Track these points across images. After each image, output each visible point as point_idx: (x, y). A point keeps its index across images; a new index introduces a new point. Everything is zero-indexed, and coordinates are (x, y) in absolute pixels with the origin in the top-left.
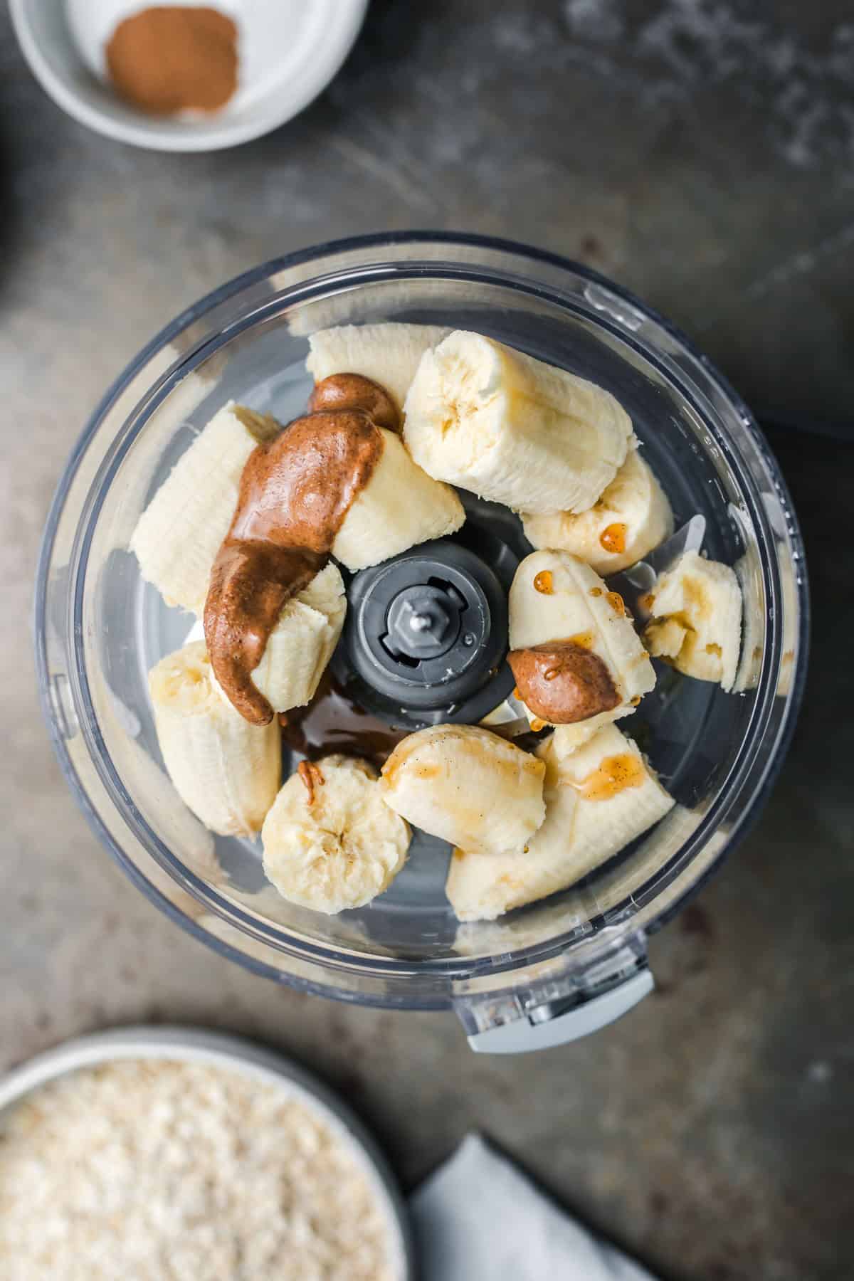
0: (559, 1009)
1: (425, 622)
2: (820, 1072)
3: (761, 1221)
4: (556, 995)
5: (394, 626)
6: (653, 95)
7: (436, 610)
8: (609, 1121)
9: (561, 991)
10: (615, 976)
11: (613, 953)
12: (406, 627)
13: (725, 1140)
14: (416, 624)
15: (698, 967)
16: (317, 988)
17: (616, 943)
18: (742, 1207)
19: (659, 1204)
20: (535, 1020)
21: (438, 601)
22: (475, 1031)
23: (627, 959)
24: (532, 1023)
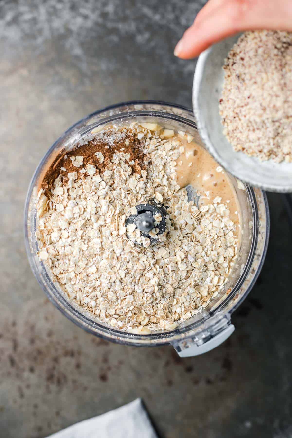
0: (206, 340)
4: (204, 336)
9: (205, 335)
10: (221, 328)
11: (219, 321)
16: (129, 343)
17: (220, 317)
20: (199, 344)
22: (180, 350)
23: (225, 322)
24: (198, 346)
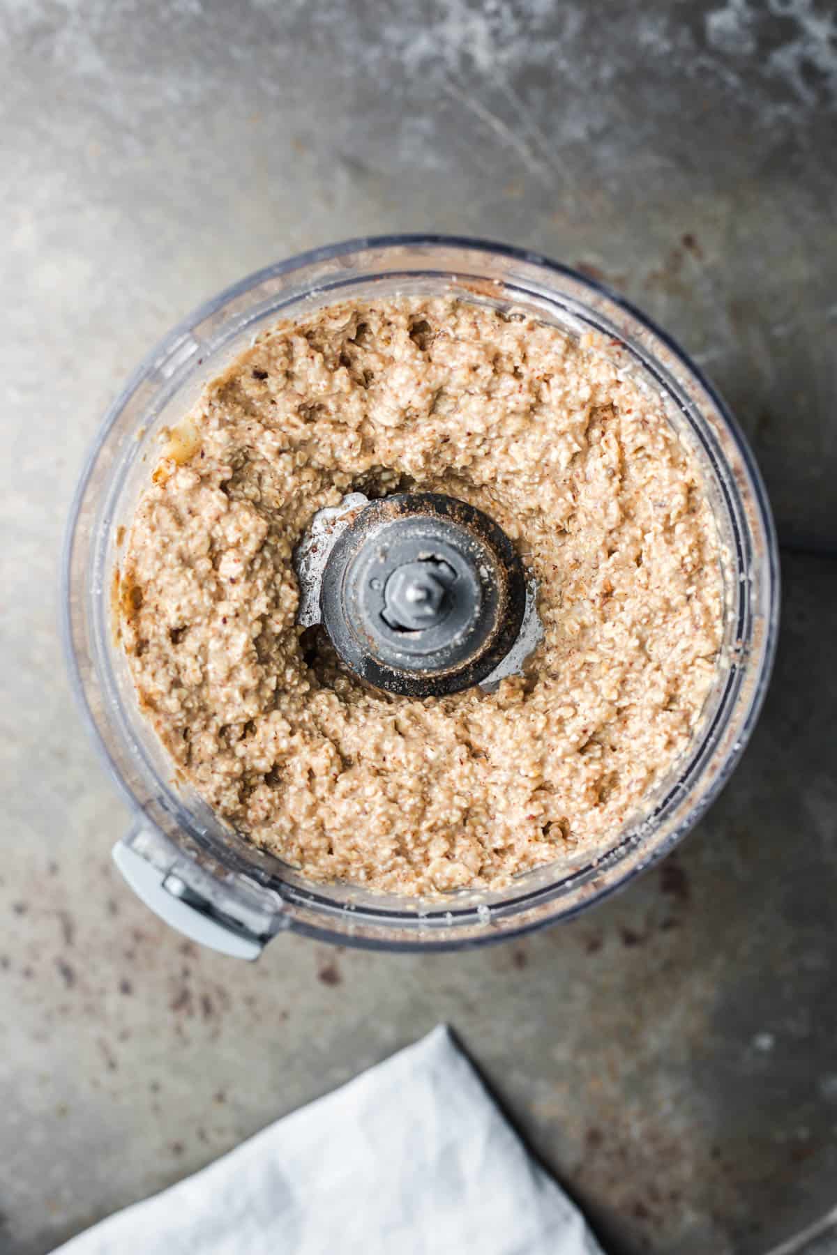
1: (421, 595)
2: (765, 1042)
3: (686, 1170)
5: (392, 597)
6: (771, 113)
7: (432, 585)
8: (562, 1053)
12: (402, 597)
13: (665, 1089)
14: (413, 594)
15: (668, 925)
18: (671, 1154)
19: (594, 1138)
21: (433, 577)
